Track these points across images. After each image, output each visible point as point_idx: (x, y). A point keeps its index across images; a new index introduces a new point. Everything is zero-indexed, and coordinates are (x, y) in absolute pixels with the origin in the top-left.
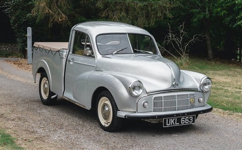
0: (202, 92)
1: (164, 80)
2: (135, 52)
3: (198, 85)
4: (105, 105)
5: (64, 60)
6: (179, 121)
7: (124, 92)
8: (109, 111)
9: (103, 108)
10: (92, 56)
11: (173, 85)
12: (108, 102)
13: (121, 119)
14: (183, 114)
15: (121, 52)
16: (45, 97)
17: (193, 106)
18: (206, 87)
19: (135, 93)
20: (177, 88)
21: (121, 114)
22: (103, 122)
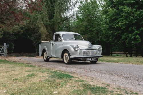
0: (99, 50)
1: (86, 46)
2: (76, 40)
3: (97, 48)
4: (66, 55)
5: (52, 44)
6: (92, 59)
7: (73, 50)
8: (67, 57)
9: (65, 57)
10: (61, 41)
11: (89, 47)
12: (67, 55)
13: (71, 58)
14: (93, 57)
15: (71, 39)
16: (45, 59)
17: (96, 55)
18: (100, 49)
19: (76, 49)
20: (90, 48)
21: (72, 57)
22: (65, 61)
